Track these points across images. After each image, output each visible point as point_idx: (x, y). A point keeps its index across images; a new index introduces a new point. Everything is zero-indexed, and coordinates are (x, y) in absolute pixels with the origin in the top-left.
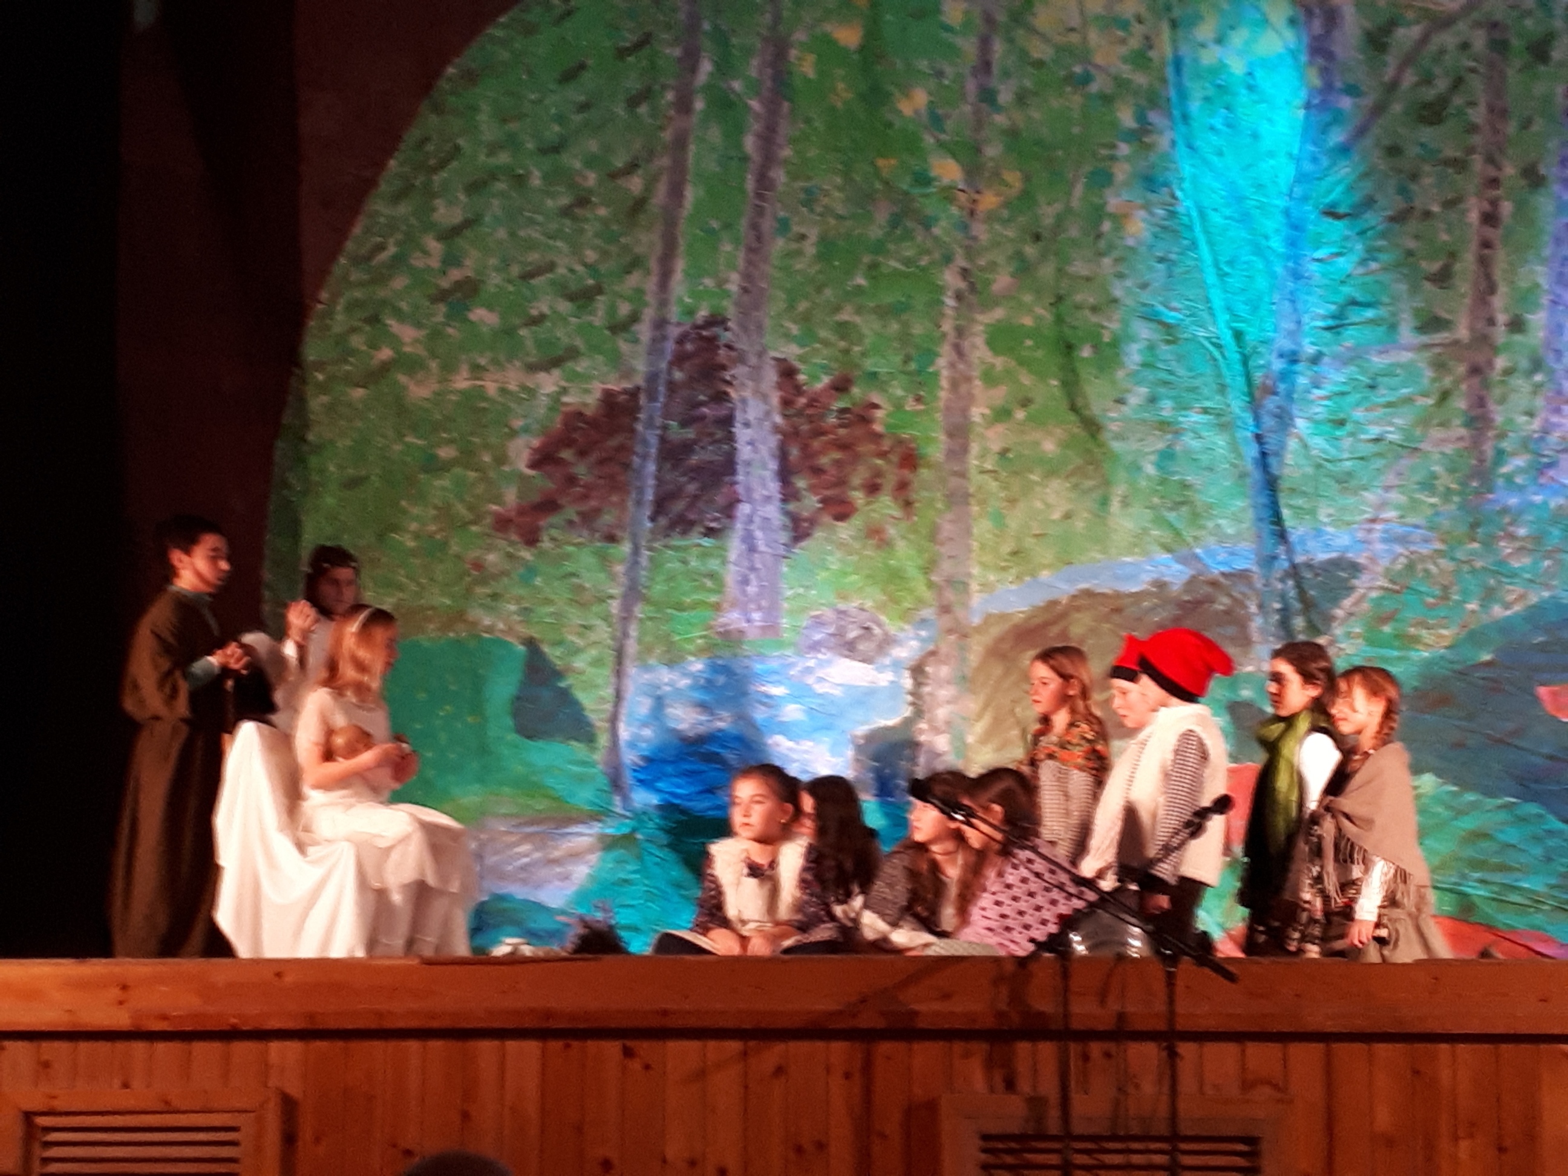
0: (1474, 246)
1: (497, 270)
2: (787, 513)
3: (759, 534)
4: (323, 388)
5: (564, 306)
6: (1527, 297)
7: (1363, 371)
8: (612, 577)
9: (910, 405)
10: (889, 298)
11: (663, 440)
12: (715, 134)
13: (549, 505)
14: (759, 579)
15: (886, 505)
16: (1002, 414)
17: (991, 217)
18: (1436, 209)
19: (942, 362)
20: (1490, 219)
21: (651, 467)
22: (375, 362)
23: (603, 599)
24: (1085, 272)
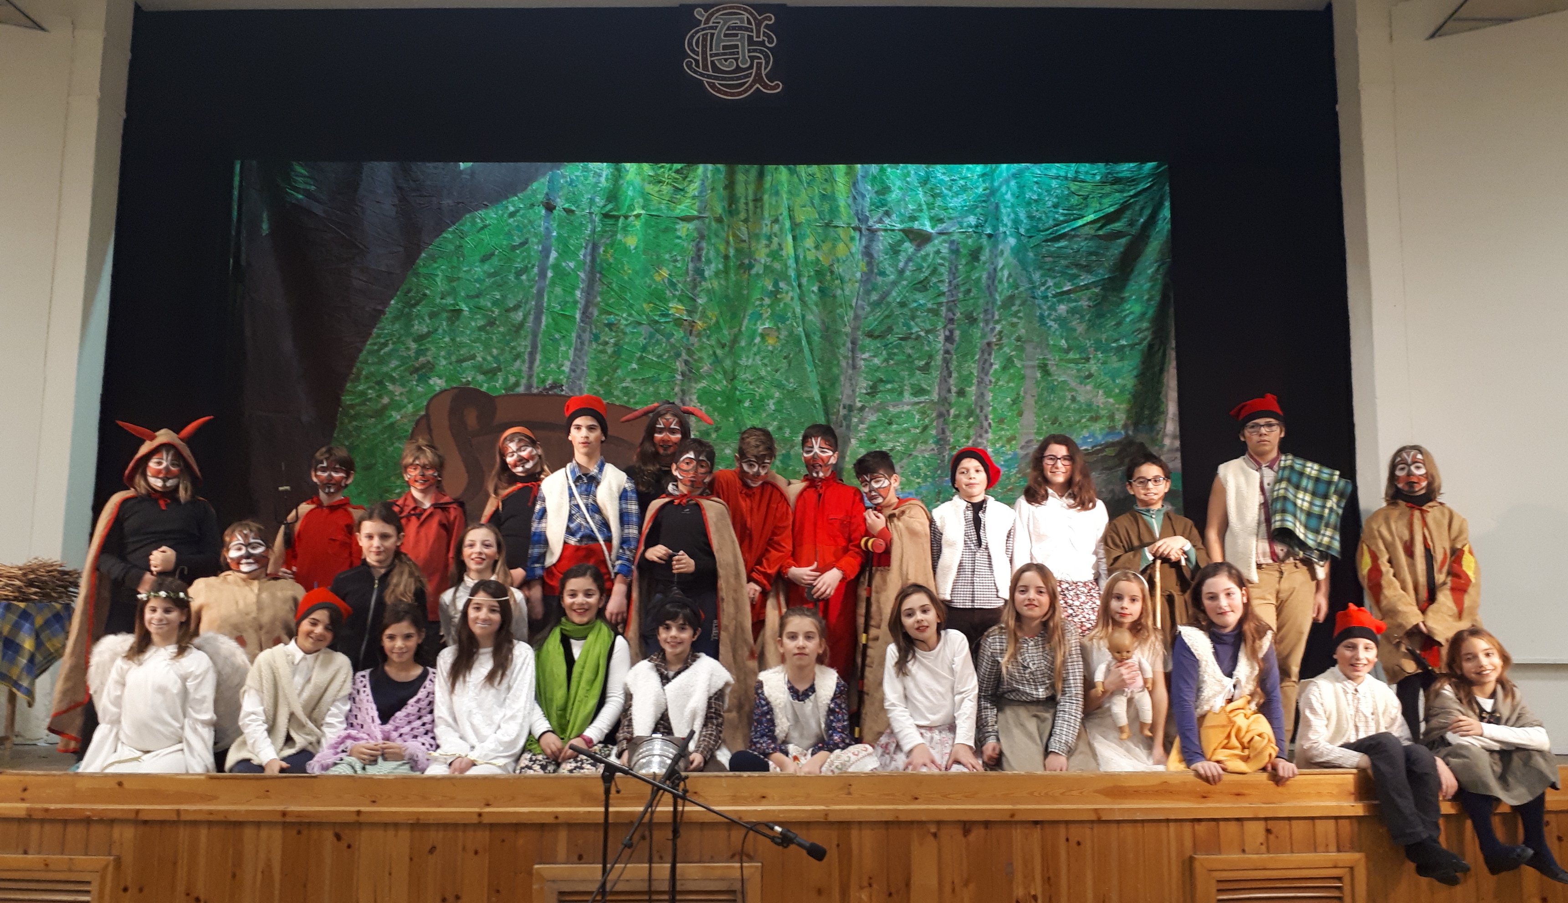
0: (941, 354)
1: (445, 358)
4: (354, 418)
5: (479, 377)
6: (966, 380)
7: (885, 415)
12: (558, 291)
17: (700, 335)
18: (923, 334)
20: (949, 339)
22: (379, 406)
24: (747, 364)
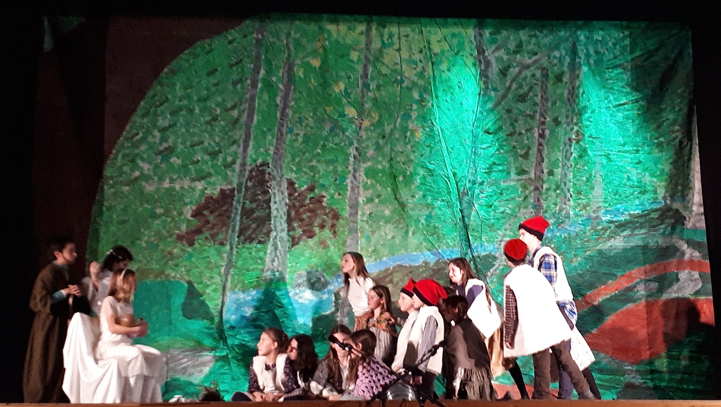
0: (536, 145)
1: (182, 144)
2: (289, 235)
3: (279, 243)
4: (112, 187)
5: (207, 157)
6: (554, 164)
7: (498, 188)
8: (222, 258)
9: (336, 196)
10: (329, 157)
11: (243, 208)
12: (266, 97)
13: (198, 231)
14: (278, 260)
15: (327, 233)
16: (370, 200)
17: (367, 129)
18: (523, 132)
19: (348, 181)
20: (542, 136)
21: (238, 218)
22: (133, 177)
23: (218, 267)
24: (401, 150)
